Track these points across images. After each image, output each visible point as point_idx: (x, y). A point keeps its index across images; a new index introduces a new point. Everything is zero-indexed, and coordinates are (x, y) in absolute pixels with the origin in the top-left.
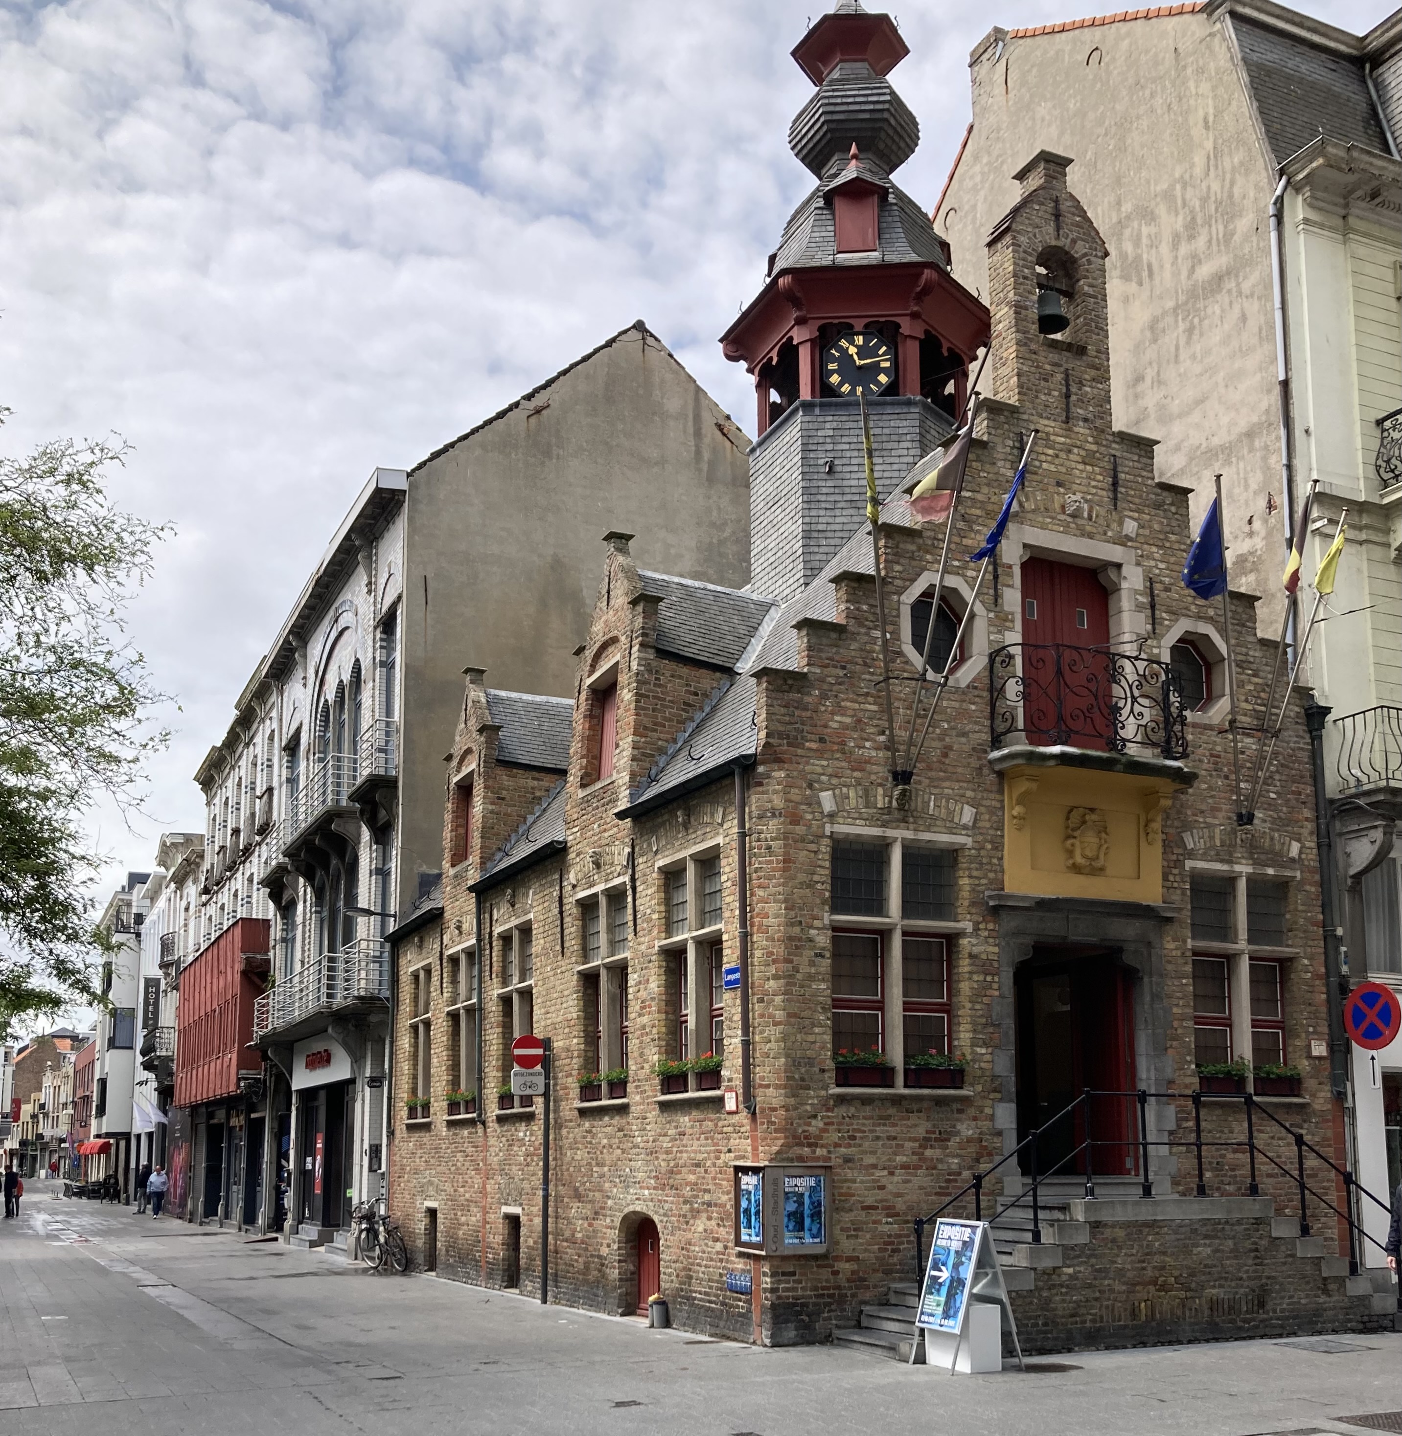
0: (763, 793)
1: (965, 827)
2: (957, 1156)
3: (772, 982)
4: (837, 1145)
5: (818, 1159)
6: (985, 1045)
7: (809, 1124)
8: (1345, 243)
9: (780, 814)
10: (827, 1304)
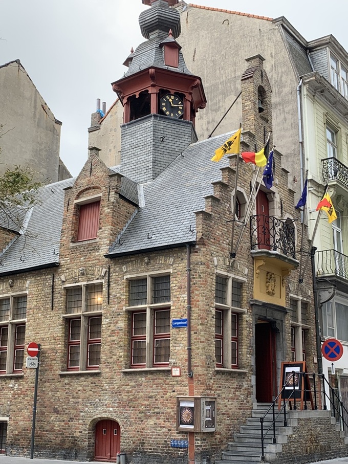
0: (198, 255)
1: (245, 275)
2: (243, 394)
3: (200, 326)
4: (216, 390)
5: (211, 395)
6: (250, 354)
7: (210, 381)
8: (314, 104)
9: (204, 264)
10: (214, 451)
